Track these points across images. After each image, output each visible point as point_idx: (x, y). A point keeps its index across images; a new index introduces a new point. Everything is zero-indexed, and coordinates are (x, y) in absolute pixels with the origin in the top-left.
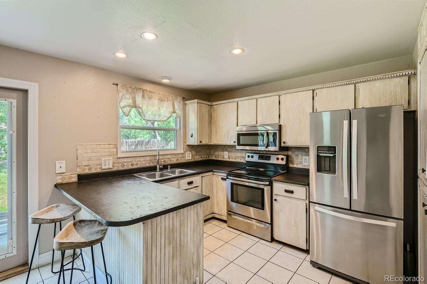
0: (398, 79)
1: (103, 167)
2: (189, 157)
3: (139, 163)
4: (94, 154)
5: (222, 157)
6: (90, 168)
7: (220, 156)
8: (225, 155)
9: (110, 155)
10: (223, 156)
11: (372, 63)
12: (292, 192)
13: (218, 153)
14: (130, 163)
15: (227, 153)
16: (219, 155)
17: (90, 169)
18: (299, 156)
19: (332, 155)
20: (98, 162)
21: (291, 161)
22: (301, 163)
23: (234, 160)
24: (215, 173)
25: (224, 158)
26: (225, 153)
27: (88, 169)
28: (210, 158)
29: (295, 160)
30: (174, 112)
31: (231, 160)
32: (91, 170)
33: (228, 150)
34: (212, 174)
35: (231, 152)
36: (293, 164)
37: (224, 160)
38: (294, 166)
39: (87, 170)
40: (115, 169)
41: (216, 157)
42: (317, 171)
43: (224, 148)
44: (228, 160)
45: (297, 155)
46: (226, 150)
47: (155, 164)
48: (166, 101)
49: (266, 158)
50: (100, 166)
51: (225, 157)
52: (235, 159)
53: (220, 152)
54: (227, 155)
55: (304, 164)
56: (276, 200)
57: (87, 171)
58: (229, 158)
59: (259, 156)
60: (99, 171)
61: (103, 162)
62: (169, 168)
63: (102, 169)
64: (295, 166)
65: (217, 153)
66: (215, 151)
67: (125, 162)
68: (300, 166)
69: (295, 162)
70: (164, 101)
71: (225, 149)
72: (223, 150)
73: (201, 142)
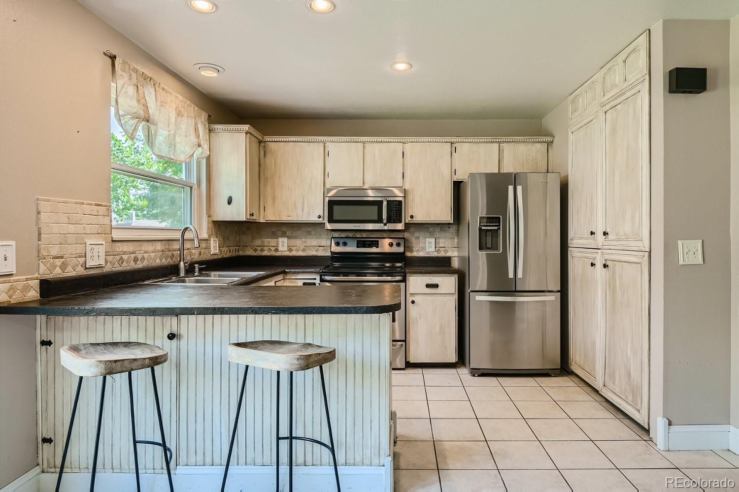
0: (538, 145)
1: (90, 264)
2: (214, 249)
3: (146, 255)
4: (72, 229)
5: (273, 249)
6: (63, 263)
7: (265, 248)
8: (280, 244)
9: (100, 232)
10: (275, 246)
11: (500, 120)
12: (436, 286)
13: (263, 242)
14: (133, 256)
15: (285, 240)
16: (266, 244)
17: (63, 266)
18: (421, 238)
19: (496, 228)
20: (79, 249)
21: (408, 247)
22: (424, 249)
23: (301, 254)
24: (289, 275)
25: (277, 250)
26: (280, 240)
27: (61, 267)
28: (241, 253)
29: (414, 245)
30: (199, 146)
31: (294, 253)
32: (66, 268)
33: (288, 234)
34: (282, 278)
35: (296, 238)
36: (411, 251)
37: (278, 254)
38: (413, 254)
39: (58, 268)
40: (108, 269)
41: (255, 250)
42: (479, 249)
43: (278, 230)
44: (287, 254)
45: (418, 238)
46: (284, 235)
47: (176, 260)
48: (186, 117)
49: (370, 244)
50: (82, 260)
51: (280, 248)
52: (303, 250)
53: (266, 240)
54: (286, 245)
55: (427, 251)
56: (413, 302)
57: (57, 273)
58: (290, 250)
59: (358, 241)
60: (80, 271)
61: (89, 248)
62: (197, 269)
63: (88, 266)
64: (415, 254)
65: (258, 242)
66: (253, 238)
67: (125, 253)
68: (421, 254)
69: (414, 249)
70: (183, 116)
71: (280, 233)
72: (275, 236)
73: (252, 215)
